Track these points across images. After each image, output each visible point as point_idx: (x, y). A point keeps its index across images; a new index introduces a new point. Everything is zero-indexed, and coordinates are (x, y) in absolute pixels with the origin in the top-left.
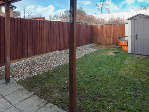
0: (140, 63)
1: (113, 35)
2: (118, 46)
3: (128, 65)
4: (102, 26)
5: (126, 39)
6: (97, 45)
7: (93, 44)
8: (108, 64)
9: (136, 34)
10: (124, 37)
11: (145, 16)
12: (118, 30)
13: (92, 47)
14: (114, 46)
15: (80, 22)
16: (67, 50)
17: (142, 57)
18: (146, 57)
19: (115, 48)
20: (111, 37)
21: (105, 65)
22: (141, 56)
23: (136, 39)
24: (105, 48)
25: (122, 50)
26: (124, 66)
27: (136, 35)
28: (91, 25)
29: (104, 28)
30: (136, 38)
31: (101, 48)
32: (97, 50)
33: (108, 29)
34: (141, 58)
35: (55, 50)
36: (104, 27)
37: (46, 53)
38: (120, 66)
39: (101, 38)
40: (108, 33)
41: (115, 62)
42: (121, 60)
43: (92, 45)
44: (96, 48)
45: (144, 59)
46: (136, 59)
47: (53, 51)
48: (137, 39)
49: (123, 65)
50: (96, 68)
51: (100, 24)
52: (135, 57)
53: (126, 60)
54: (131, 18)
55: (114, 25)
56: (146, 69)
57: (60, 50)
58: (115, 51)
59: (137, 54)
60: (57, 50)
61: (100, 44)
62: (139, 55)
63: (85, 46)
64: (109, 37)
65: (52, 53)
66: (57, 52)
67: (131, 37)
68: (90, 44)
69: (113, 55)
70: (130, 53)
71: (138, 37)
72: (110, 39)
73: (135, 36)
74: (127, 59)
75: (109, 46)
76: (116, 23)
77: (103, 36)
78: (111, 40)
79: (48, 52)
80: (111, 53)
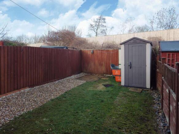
0: (133, 101)
1: (106, 62)
2: (111, 75)
3: (119, 105)
4: (93, 51)
5: (120, 67)
6: (87, 75)
7: (82, 73)
8: (92, 106)
9: (131, 62)
10: (118, 64)
11: (140, 40)
12: (112, 56)
13: (79, 78)
14: (107, 75)
15: (65, 47)
16: (43, 85)
17: (137, 90)
18: (141, 90)
19: (107, 79)
20: (104, 65)
21: (88, 108)
22: (136, 88)
23: (130, 68)
24: (96, 79)
25: (115, 81)
26: (112, 109)
27: (131, 64)
28: (80, 50)
29: (96, 54)
30: (131, 66)
31: (91, 79)
32: (85, 82)
33: (100, 56)
34: (135, 92)
35: (24, 87)
36: (95, 52)
37: (7, 94)
38: (108, 109)
39: (92, 66)
40: (100, 60)
41: (102, 101)
42: (111, 97)
43: (82, 75)
44: (84, 80)
45: (139, 93)
46: (129, 94)
47: (20, 88)
48: (132, 68)
49: (112, 107)
50: (74, 115)
51: (90, 49)
52: (129, 91)
53: (117, 98)
54: (125, 43)
55: (107, 51)
56: (140, 110)
57: (31, 86)
58: (107, 83)
59: (131, 87)
60: (28, 87)
61: (91, 73)
62: (134, 88)
63: (72, 77)
64: (101, 65)
65: (18, 92)
66: (27, 89)
67: (124, 65)
68: (79, 73)
69: (102, 90)
70: (124, 85)
71: (133, 65)
72: (102, 67)
73: (129, 65)
74: (119, 95)
75: (102, 75)
76: (110, 47)
77: (94, 63)
78: (104, 69)
79: (11, 91)
80: (101, 87)
